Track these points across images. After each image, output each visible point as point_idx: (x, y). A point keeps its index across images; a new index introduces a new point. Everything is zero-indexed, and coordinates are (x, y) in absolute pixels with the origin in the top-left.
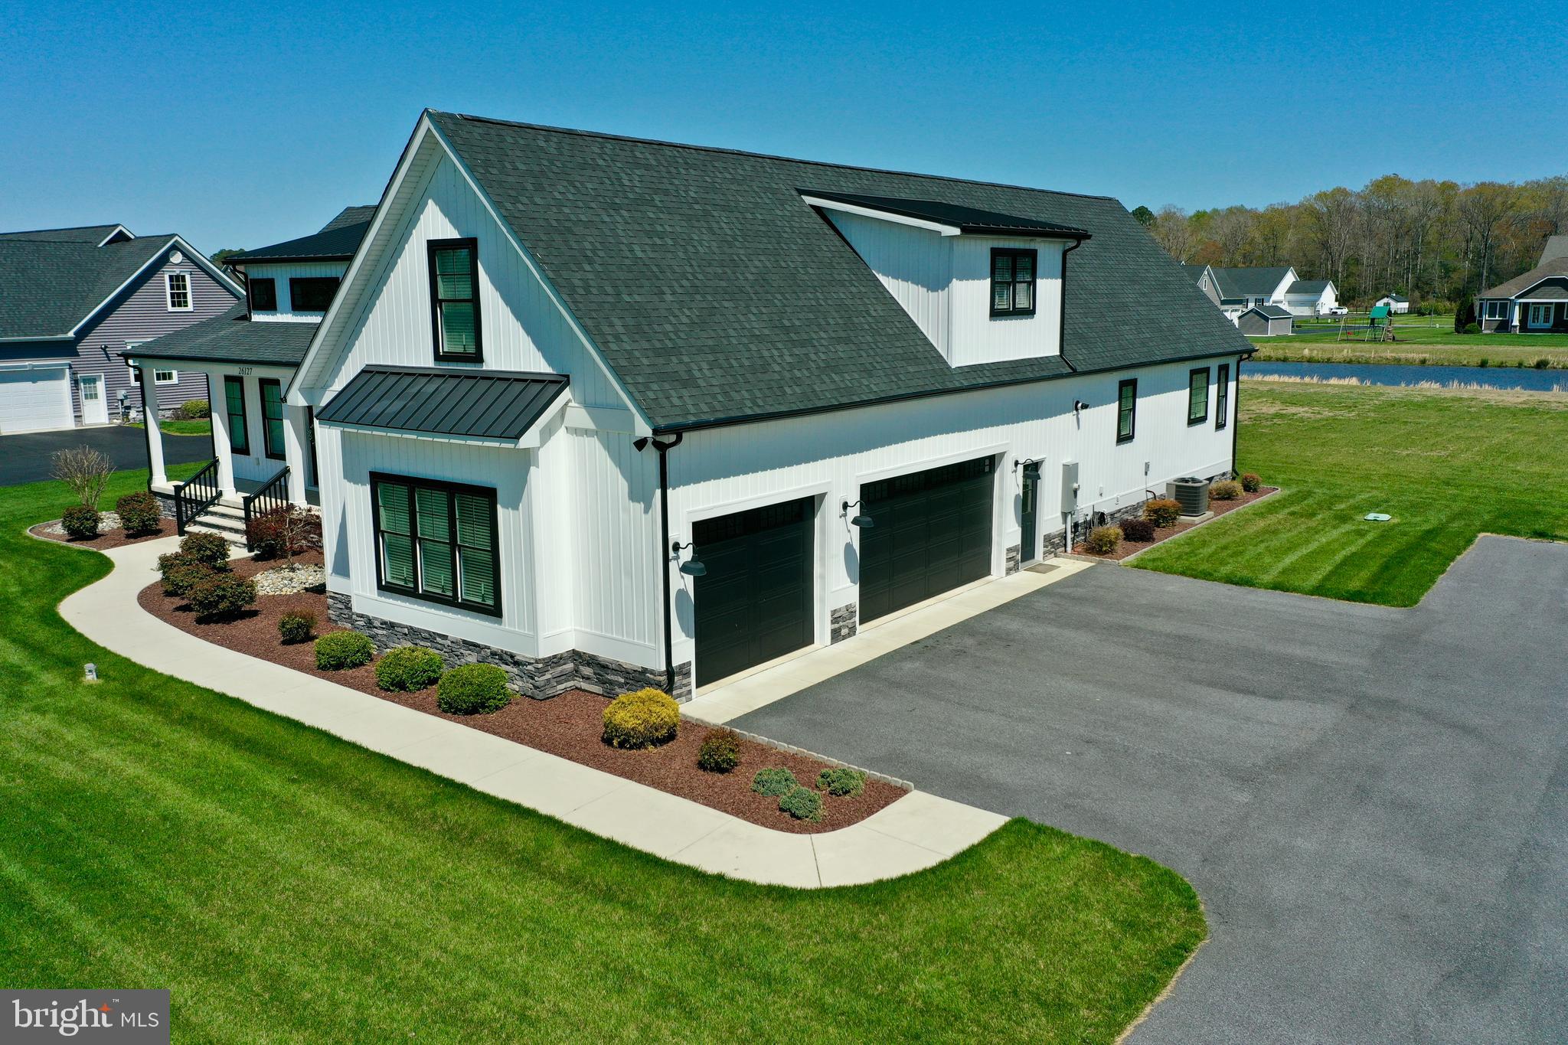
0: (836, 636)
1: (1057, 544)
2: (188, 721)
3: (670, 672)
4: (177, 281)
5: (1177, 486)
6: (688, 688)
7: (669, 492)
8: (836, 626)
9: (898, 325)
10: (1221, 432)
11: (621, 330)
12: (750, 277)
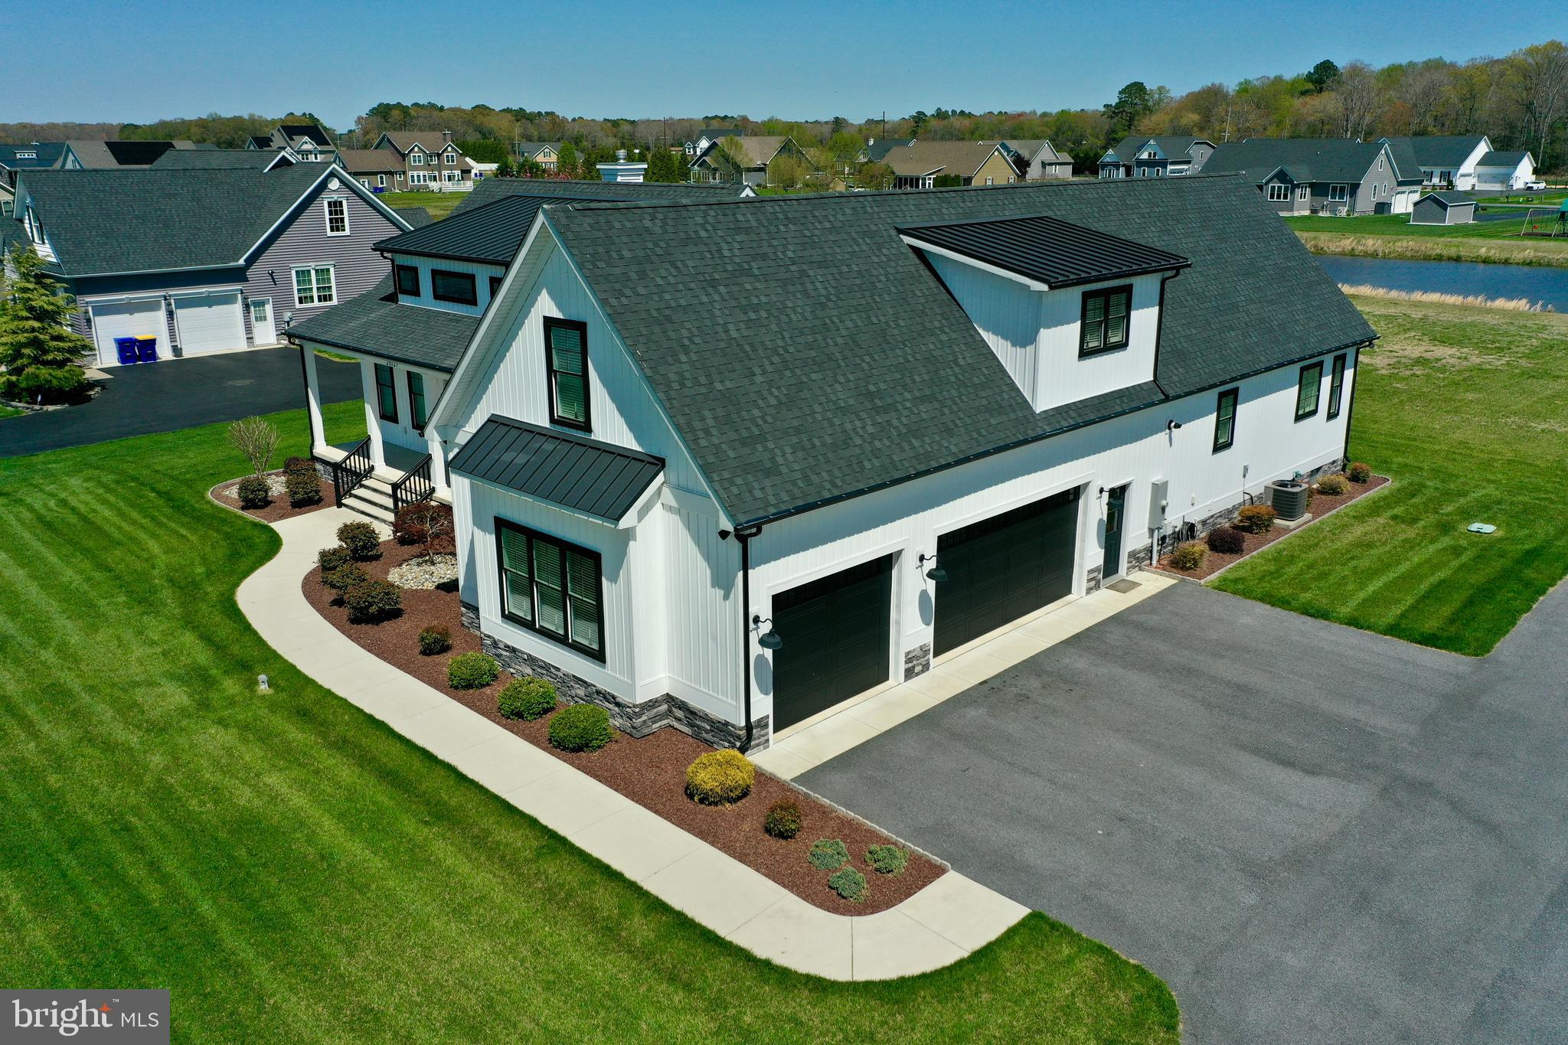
0: (909, 674)
1: (1141, 559)
2: (341, 745)
3: (749, 727)
4: (335, 207)
5: (1275, 490)
6: (766, 738)
7: (750, 572)
8: (910, 665)
9: (986, 372)
10: (1333, 422)
11: (710, 422)
12: (840, 340)
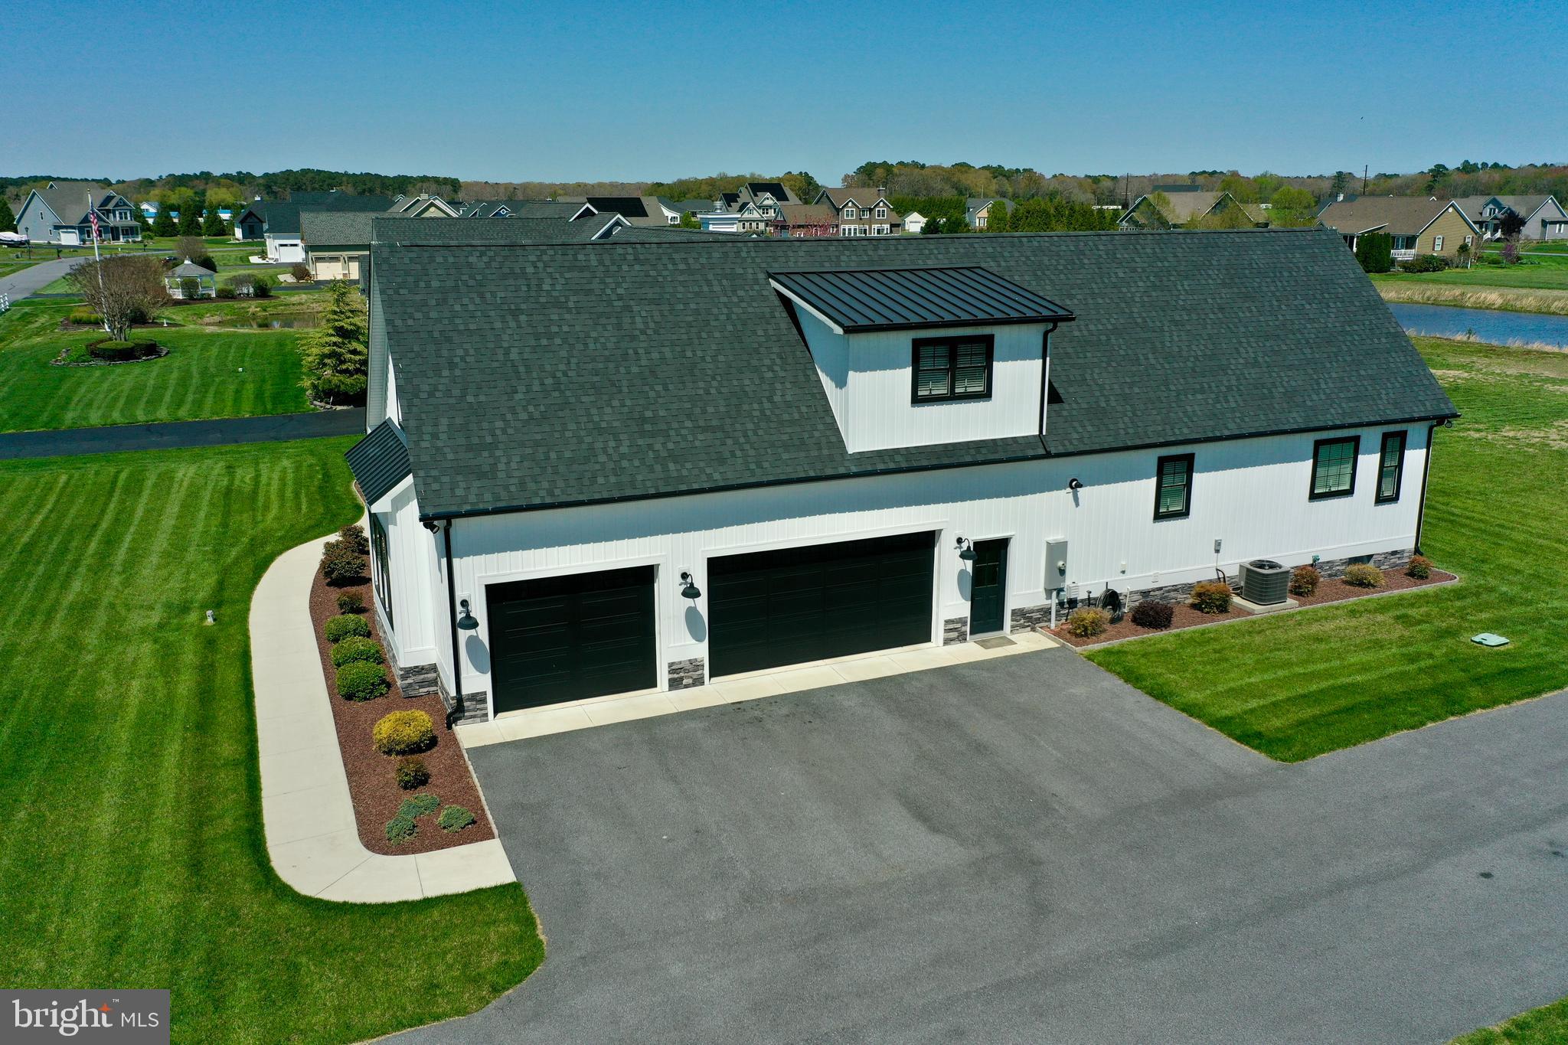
0: (675, 684)
2: (206, 667)
3: (460, 699)
5: (1248, 570)
6: (483, 712)
7: (456, 561)
8: (676, 676)
9: (804, 409)
10: (1387, 508)
